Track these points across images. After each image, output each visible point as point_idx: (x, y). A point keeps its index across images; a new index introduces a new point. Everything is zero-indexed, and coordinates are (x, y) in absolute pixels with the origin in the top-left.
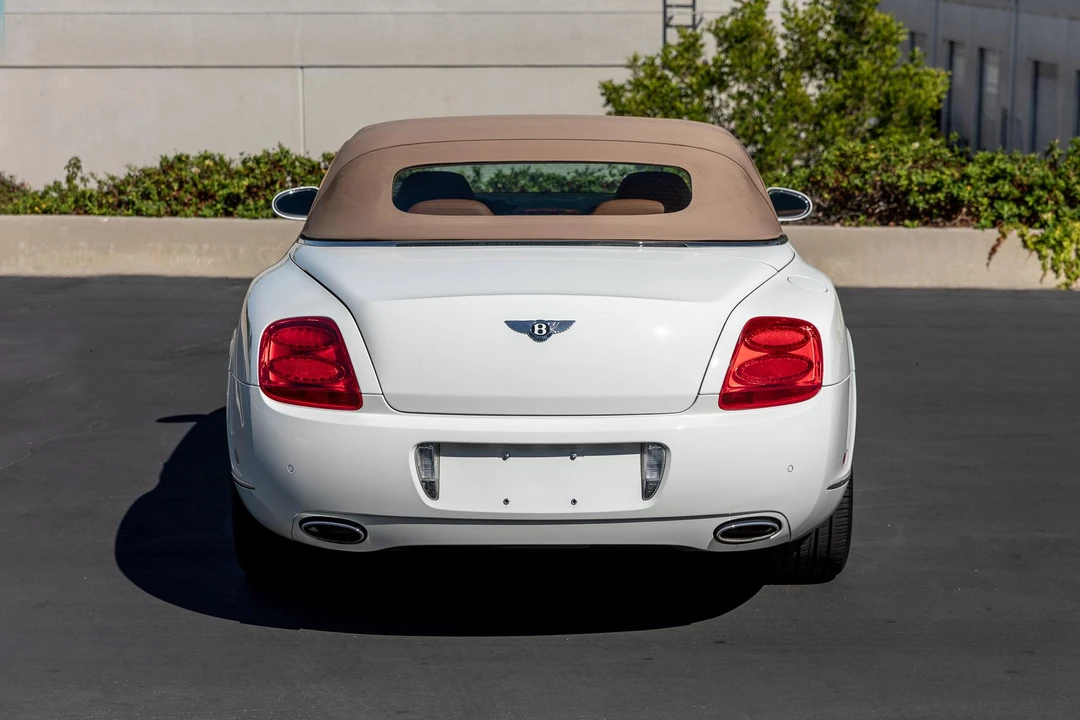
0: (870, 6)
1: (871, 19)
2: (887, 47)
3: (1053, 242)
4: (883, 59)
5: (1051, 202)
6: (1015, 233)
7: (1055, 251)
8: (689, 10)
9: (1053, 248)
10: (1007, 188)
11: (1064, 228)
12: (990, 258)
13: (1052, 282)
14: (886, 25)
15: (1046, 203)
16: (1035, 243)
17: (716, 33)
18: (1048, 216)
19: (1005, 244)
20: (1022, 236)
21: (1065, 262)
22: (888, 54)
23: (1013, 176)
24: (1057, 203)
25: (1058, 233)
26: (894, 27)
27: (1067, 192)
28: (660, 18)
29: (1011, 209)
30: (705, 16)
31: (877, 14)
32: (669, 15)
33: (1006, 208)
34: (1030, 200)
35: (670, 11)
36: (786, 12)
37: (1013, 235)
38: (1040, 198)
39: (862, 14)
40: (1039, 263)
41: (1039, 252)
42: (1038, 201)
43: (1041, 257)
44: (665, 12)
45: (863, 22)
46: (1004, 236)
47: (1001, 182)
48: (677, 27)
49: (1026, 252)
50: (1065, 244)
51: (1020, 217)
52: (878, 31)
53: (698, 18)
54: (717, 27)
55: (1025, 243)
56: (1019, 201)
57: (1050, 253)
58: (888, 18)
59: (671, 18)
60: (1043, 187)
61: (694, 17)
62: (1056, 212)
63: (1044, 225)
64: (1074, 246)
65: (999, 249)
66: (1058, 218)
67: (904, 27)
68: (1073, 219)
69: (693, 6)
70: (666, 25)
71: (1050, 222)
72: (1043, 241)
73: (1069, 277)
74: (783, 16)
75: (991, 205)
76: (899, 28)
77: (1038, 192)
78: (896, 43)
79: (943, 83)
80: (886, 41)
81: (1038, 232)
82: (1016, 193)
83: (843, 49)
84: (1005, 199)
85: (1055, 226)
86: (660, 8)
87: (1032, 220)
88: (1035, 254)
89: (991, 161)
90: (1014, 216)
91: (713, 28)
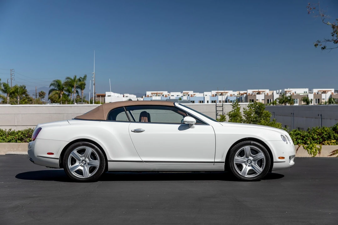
0: (263, 109)
1: (263, 112)
2: (268, 118)
3: (310, 148)
4: (267, 120)
5: (309, 140)
6: (302, 146)
7: (311, 150)
8: (222, 112)
9: (310, 149)
10: (299, 137)
11: (312, 145)
12: (297, 151)
13: (310, 156)
14: (267, 113)
15: (308, 140)
16: (306, 148)
17: (229, 115)
18: (309, 142)
19: (299, 148)
20: (303, 146)
21: (313, 152)
22: (268, 119)
23: (301, 134)
24: (310, 140)
25: (311, 146)
26: (269, 113)
27: (312, 137)
28: (215, 113)
29: (301, 141)
30: (226, 113)
31: (265, 111)
32: (217, 113)
33: (300, 141)
34: (305, 139)
35: (217, 112)
36: (244, 110)
37: (301, 146)
38: (307, 138)
39: (262, 111)
40: (308, 152)
41: (307, 150)
42: (306, 139)
43: (308, 151)
44: (216, 112)
45: (262, 113)
46: (299, 146)
47: (298, 135)
48: (219, 115)
49: (304, 150)
50: (313, 148)
51: (303, 143)
52: (265, 115)
53: (224, 113)
54: (229, 114)
55: (304, 148)
56: (302, 139)
57: (310, 150)
58: (267, 112)
59: (218, 113)
60: (307, 136)
61: (223, 113)
62: (310, 141)
63: (308, 144)
64: (315, 148)
65: (298, 149)
66: (311, 143)
67: (271, 113)
68: (314, 143)
69: (223, 111)
70: (217, 115)
71: (309, 144)
72: (308, 147)
73: (314, 155)
74: (243, 111)
75: (296, 140)
76: (270, 114)
77: (306, 137)
78: (269, 117)
79: (280, 126)
80: (267, 116)
81: (307, 146)
82: (302, 138)
83: (257, 119)
84: (299, 139)
85: (310, 144)
86: (215, 111)
87: (305, 143)
88: (306, 150)
89: (296, 131)
90: (301, 142)
91: (228, 114)
